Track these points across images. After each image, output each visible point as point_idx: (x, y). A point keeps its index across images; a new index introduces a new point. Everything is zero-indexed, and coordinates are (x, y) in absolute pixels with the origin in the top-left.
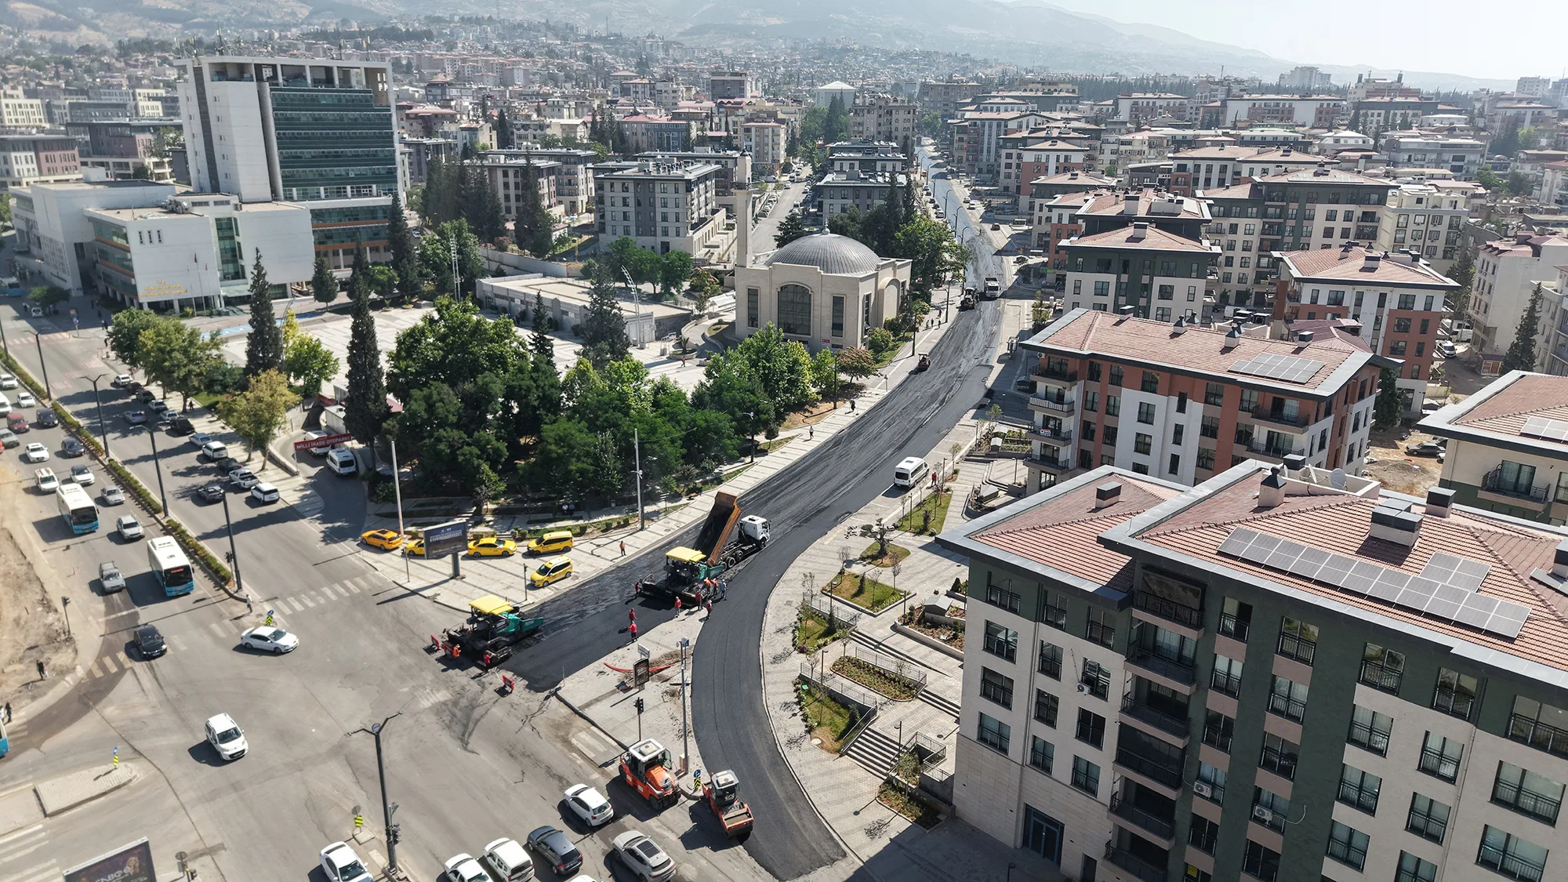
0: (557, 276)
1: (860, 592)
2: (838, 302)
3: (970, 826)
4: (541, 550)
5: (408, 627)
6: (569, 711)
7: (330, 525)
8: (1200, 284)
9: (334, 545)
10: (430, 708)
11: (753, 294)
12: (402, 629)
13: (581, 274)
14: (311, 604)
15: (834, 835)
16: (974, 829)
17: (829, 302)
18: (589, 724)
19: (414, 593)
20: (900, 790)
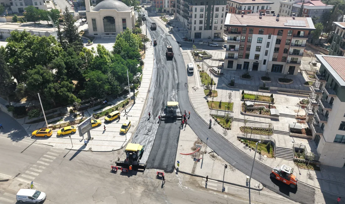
0: (4, 22)
1: (220, 106)
2: (124, 21)
3: (327, 166)
4: (111, 120)
5: (94, 166)
6: (190, 176)
7: (9, 133)
8: (225, 6)
9: (20, 141)
10: (142, 196)
11: (94, 20)
12: (92, 167)
13: (12, 20)
14: (40, 171)
15: (304, 184)
16: (328, 166)
17: (121, 21)
18: (202, 178)
19: (79, 151)
20: (301, 162)
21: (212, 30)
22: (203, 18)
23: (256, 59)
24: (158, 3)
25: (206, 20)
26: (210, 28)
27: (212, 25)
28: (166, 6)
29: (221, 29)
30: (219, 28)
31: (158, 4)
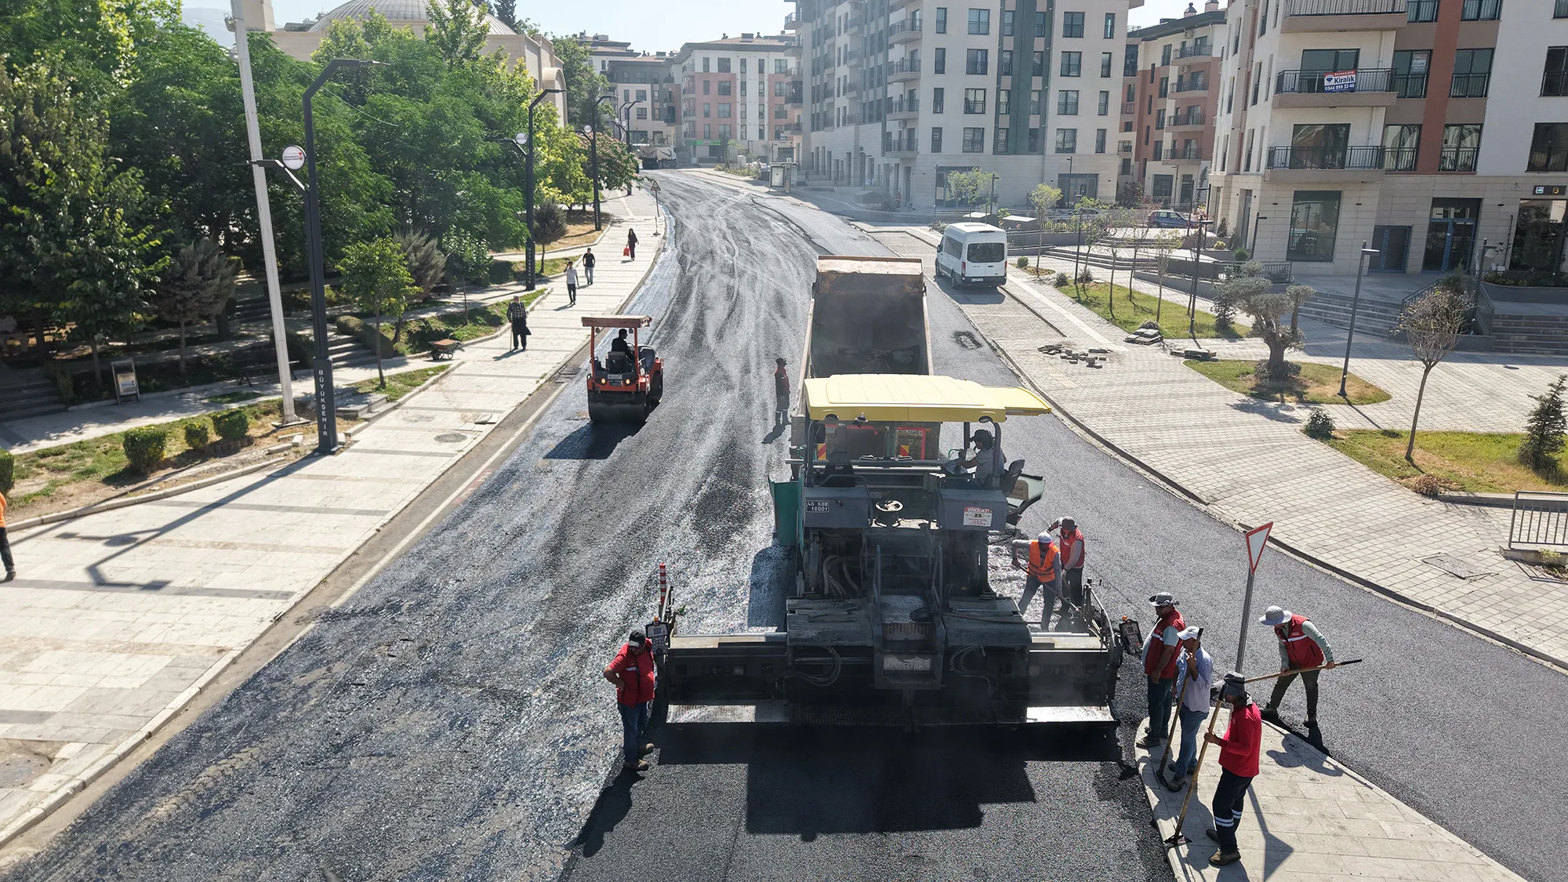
21: (1042, 153)
22: (984, 72)
23: (1545, 168)
24: (707, 115)
25: (1009, 92)
26: (1034, 142)
27: (1044, 120)
28: (753, 133)
29: (1101, 148)
30: (1086, 143)
31: (707, 121)
